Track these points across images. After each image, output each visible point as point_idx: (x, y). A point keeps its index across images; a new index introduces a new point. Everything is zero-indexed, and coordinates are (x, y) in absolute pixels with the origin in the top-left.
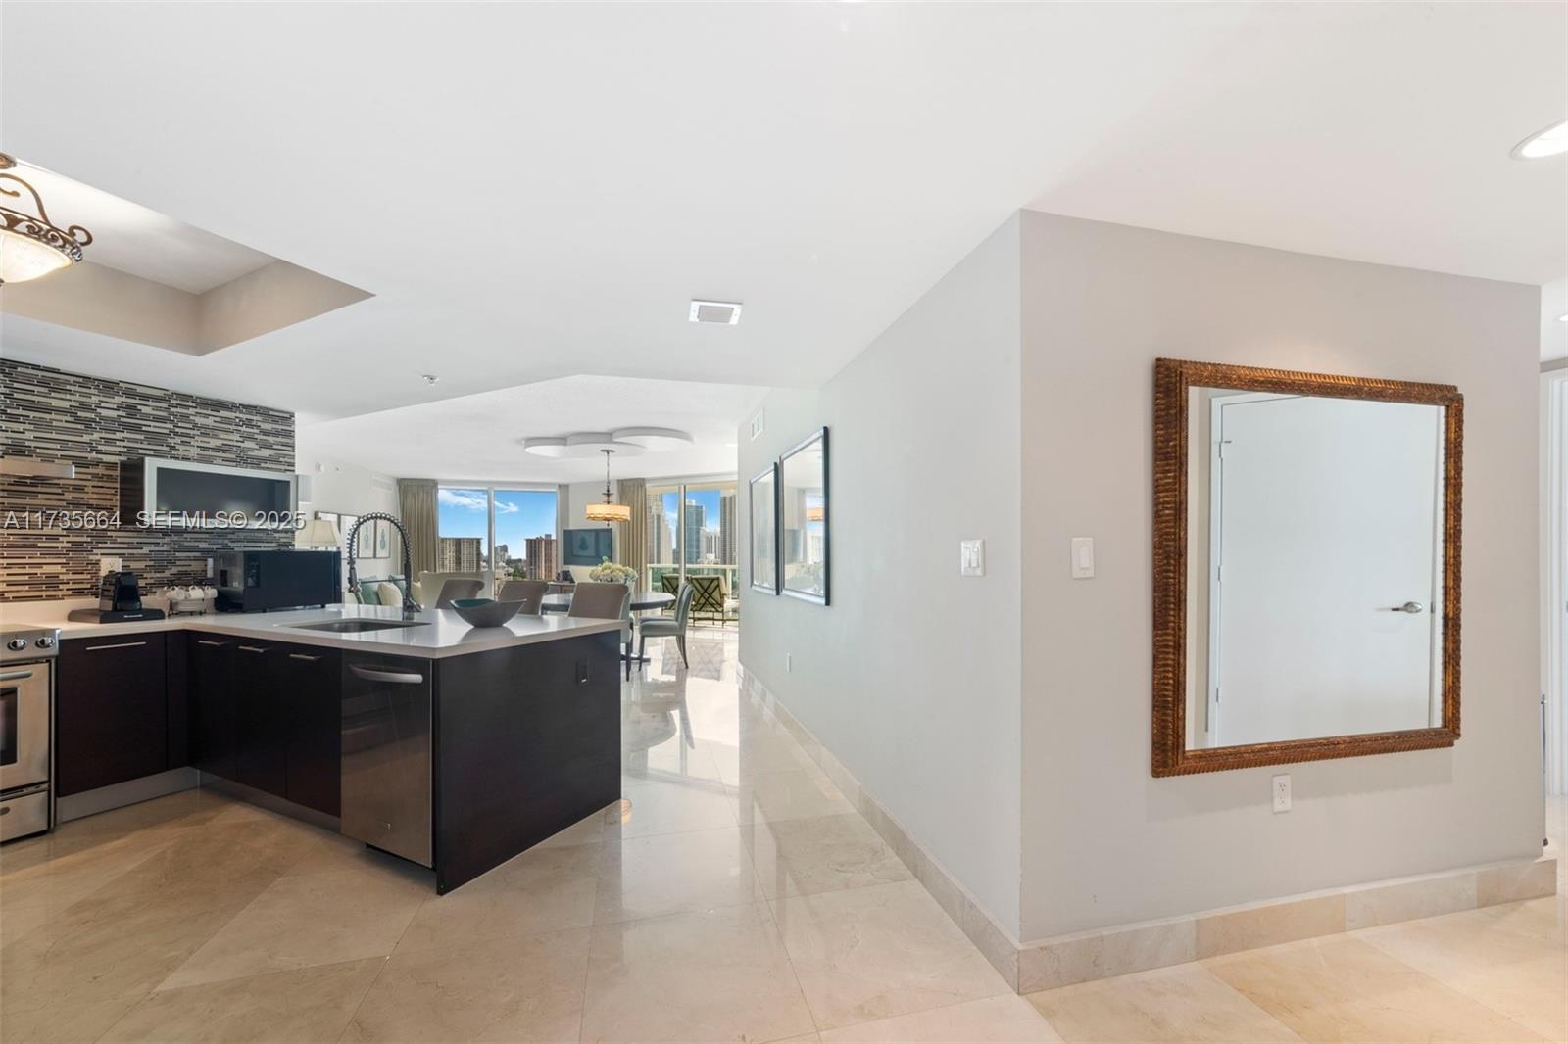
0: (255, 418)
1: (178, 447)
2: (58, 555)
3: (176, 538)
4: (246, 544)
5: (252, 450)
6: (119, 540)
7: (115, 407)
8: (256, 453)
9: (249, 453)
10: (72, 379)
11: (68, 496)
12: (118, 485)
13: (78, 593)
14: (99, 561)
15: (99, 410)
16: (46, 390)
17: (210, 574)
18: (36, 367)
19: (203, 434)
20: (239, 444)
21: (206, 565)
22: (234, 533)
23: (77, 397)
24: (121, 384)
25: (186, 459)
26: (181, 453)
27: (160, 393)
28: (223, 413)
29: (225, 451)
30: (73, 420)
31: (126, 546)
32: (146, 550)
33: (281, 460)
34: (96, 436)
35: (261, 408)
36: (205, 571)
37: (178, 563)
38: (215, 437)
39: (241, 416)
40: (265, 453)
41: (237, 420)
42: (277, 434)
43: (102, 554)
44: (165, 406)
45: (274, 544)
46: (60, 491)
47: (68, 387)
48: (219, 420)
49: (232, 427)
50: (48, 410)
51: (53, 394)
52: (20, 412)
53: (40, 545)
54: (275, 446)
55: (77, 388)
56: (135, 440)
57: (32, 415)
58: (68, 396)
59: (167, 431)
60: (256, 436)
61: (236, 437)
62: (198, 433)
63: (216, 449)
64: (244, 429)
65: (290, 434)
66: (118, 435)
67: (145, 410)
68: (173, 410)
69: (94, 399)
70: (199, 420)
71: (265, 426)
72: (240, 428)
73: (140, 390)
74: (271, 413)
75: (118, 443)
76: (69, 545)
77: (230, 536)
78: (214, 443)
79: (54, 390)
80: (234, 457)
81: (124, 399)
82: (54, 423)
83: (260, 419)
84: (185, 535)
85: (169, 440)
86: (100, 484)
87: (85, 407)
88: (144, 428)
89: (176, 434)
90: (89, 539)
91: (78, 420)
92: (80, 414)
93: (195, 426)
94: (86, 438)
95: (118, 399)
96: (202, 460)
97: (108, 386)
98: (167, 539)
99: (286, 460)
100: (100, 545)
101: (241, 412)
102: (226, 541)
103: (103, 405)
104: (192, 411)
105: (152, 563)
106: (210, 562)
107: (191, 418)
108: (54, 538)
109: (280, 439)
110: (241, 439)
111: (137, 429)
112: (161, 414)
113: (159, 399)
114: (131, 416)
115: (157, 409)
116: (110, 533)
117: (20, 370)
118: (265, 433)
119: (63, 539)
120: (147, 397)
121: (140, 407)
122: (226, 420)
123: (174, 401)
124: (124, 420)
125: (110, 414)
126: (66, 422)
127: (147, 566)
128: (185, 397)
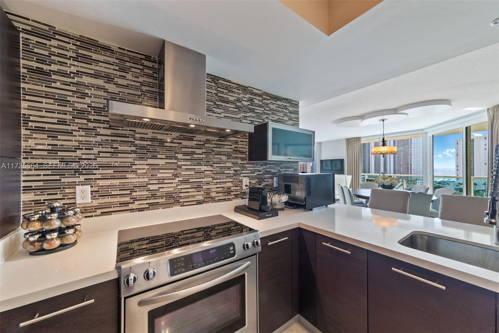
1: (265, 120)
2: (231, 177)
3: (264, 167)
4: (284, 169)
5: (287, 121)
6: (248, 169)
7: (246, 100)
9: (286, 123)
10: (234, 85)
11: (233, 147)
12: (247, 140)
13: (236, 196)
14: (242, 180)
15: (243, 102)
17: (275, 185)
18: (224, 80)
20: (283, 118)
21: (273, 181)
23: (236, 95)
24: (249, 88)
27: (259, 92)
28: (279, 103)
29: (279, 122)
30: (234, 106)
31: (250, 172)
34: (242, 114)
35: (290, 99)
36: (273, 184)
37: (266, 180)
39: (283, 104)
40: (290, 122)
41: (283, 106)
42: (294, 113)
43: (243, 176)
44: (261, 99)
45: (293, 170)
46: (230, 144)
47: (234, 90)
48: (277, 106)
49: (281, 110)
50: (228, 102)
51: (230, 94)
53: (226, 172)
54: (294, 119)
55: (236, 90)
56: (252, 117)
57: (223, 104)
58: (233, 95)
59: (261, 112)
61: (281, 114)
62: (271, 113)
63: (276, 121)
64: (284, 110)
65: (297, 113)
66: (248, 115)
67: (256, 101)
68: (263, 101)
69: (241, 96)
70: (271, 106)
71: (291, 109)
73: (255, 91)
74: (293, 102)
75: (248, 118)
76: (233, 172)
77: (281, 166)
78: (276, 118)
79: (230, 91)
81: (250, 95)
82: (230, 109)
83: (288, 105)
84: (268, 166)
85: (263, 117)
86: (243, 140)
87: (239, 100)
88: (256, 111)
89: (265, 113)
90: (239, 169)
91: (237, 107)
92: (238, 104)
93: (270, 110)
94: (238, 116)
95: (248, 96)
97: (245, 89)
98: (262, 168)
100: (243, 172)
101: (284, 102)
102: (279, 168)
103: (244, 99)
104: (269, 102)
105: (257, 181)
106: (275, 179)
107: (269, 105)
108: (229, 168)
109: (295, 116)
110: (283, 116)
111: (252, 111)
112: (261, 103)
113: (260, 95)
114: (252, 105)
115: (259, 100)
116: (246, 165)
117: (220, 81)
118: (290, 112)
119: (232, 169)
120: (256, 95)
121: (254, 100)
122: (279, 106)
123: (264, 97)
124: (250, 106)
125: (245, 103)
126: (233, 108)
127: (256, 182)
128: (267, 94)
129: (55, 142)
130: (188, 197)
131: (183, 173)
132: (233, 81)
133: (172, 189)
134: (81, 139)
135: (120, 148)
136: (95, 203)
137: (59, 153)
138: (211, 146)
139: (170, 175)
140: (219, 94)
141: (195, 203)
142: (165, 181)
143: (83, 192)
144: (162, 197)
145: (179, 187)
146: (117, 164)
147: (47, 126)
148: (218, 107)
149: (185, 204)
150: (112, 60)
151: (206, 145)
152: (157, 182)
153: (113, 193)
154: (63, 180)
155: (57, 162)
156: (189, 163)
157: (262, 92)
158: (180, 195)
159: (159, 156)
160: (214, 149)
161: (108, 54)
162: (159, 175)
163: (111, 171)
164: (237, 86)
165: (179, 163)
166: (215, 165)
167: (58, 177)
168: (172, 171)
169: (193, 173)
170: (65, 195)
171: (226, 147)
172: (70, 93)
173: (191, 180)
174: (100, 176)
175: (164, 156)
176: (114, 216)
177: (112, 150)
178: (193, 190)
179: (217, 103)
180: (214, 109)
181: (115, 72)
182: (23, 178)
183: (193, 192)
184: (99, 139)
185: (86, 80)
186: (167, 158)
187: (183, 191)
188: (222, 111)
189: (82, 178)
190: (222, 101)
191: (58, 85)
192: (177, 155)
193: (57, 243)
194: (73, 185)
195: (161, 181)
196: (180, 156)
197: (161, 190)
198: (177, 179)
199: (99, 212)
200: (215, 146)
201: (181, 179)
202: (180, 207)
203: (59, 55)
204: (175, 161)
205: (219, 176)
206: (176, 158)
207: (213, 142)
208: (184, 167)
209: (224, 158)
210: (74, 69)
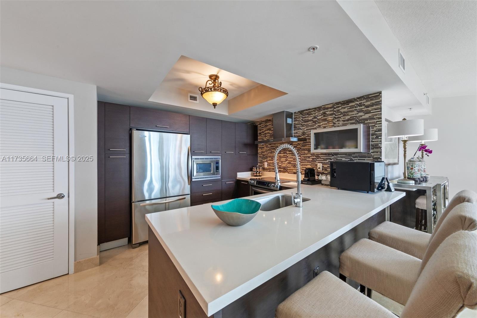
0: (362, 102)
1: (336, 123)
2: (310, 162)
3: (335, 156)
4: (359, 158)
5: (361, 116)
6: (321, 158)
7: (321, 115)
8: (363, 117)
9: (360, 118)
10: (312, 110)
14: (317, 164)
15: (317, 117)
16: (308, 116)
18: (307, 110)
19: (344, 115)
20: (356, 115)
22: (354, 154)
23: (314, 115)
24: (322, 107)
25: (338, 126)
26: (337, 125)
27: (331, 105)
28: (351, 104)
29: (351, 120)
30: (312, 122)
31: (323, 160)
32: (327, 161)
33: (375, 117)
34: (317, 125)
35: (365, 96)
38: (348, 115)
39: (357, 103)
40: (367, 116)
41: (356, 105)
42: (372, 105)
45: (371, 159)
47: (312, 113)
48: (349, 108)
49: (353, 109)
51: (309, 116)
52: (304, 123)
53: (307, 159)
54: (371, 112)
55: (314, 112)
57: (306, 123)
59: (333, 118)
60: (363, 109)
61: (356, 112)
62: (342, 115)
63: (348, 120)
64: (359, 108)
66: (322, 124)
67: (328, 113)
68: (335, 110)
70: (342, 111)
71: (369, 103)
72: (356, 108)
73: (326, 106)
74: (370, 96)
76: (312, 159)
77: (353, 155)
78: (347, 117)
79: (309, 115)
80: (354, 121)
81: (323, 111)
82: (309, 124)
85: (334, 121)
87: (315, 117)
89: (336, 118)
90: (315, 158)
91: (315, 122)
92: (314, 120)
93: (341, 113)
94: (315, 127)
95: (321, 112)
96: (344, 125)
97: (319, 109)
98: (333, 157)
99: (377, 116)
100: (318, 159)
101: (357, 101)
102: (351, 157)
103: (318, 115)
104: (340, 108)
107: (340, 110)
108: (309, 157)
109: (375, 107)
110: (357, 113)
111: (325, 120)
112: (332, 112)
113: (331, 108)
114: (324, 116)
115: (331, 111)
116: (319, 156)
117: (304, 112)
118: (368, 106)
119: (311, 158)
120: (328, 108)
121: (326, 112)
122: (352, 107)
123: (335, 107)
124: (322, 118)
125: (320, 117)
126: (311, 123)
127: (328, 166)
128: (338, 103)
129: (262, 151)
130: (290, 170)
131: (289, 159)
132: (311, 108)
133: (285, 166)
134: (265, 149)
135: (272, 151)
136: (268, 168)
137: (263, 153)
138: (300, 146)
139: (285, 160)
140: (303, 119)
141: (293, 173)
142: (283, 162)
143: (266, 164)
144: (282, 168)
145: (287, 165)
146: (272, 156)
147: (261, 146)
148: (303, 126)
149: (289, 173)
150: (270, 123)
151: (298, 146)
152: (281, 162)
153: (271, 165)
154: (263, 160)
155: (262, 155)
156: (291, 155)
157: (333, 104)
158: (288, 168)
159: (281, 153)
160: (301, 148)
161: (270, 122)
162: (281, 160)
163: (271, 158)
164: (314, 109)
165: (287, 155)
166: (302, 156)
167: (262, 160)
168: (285, 158)
169: (292, 159)
170: (263, 164)
171: (307, 146)
172: (264, 137)
173: (291, 163)
174: (268, 160)
175: (283, 153)
176: (271, 172)
177: (271, 152)
178: (292, 167)
179: (302, 124)
180: (301, 128)
181: (271, 127)
182: (258, 160)
183: (292, 168)
184: (268, 148)
185: (266, 132)
186: (284, 153)
187: (289, 167)
188: (305, 127)
189: (266, 160)
190: (305, 122)
191: (262, 135)
192: (287, 152)
193: (255, 174)
194: (264, 162)
195: (282, 162)
196: (288, 152)
197: (282, 166)
198: (287, 162)
199: (268, 170)
200: (302, 146)
201: (288, 162)
202: (287, 173)
203: (263, 127)
204: (286, 154)
205: (303, 161)
206: (286, 153)
207: (301, 144)
208: (289, 157)
209: (306, 152)
210: (264, 130)
